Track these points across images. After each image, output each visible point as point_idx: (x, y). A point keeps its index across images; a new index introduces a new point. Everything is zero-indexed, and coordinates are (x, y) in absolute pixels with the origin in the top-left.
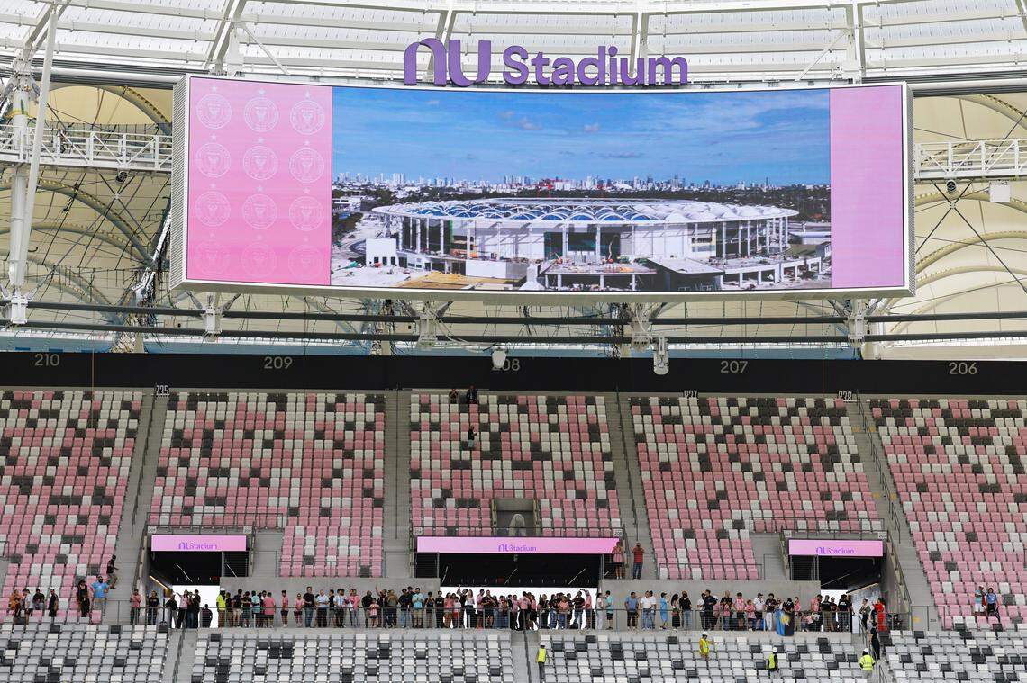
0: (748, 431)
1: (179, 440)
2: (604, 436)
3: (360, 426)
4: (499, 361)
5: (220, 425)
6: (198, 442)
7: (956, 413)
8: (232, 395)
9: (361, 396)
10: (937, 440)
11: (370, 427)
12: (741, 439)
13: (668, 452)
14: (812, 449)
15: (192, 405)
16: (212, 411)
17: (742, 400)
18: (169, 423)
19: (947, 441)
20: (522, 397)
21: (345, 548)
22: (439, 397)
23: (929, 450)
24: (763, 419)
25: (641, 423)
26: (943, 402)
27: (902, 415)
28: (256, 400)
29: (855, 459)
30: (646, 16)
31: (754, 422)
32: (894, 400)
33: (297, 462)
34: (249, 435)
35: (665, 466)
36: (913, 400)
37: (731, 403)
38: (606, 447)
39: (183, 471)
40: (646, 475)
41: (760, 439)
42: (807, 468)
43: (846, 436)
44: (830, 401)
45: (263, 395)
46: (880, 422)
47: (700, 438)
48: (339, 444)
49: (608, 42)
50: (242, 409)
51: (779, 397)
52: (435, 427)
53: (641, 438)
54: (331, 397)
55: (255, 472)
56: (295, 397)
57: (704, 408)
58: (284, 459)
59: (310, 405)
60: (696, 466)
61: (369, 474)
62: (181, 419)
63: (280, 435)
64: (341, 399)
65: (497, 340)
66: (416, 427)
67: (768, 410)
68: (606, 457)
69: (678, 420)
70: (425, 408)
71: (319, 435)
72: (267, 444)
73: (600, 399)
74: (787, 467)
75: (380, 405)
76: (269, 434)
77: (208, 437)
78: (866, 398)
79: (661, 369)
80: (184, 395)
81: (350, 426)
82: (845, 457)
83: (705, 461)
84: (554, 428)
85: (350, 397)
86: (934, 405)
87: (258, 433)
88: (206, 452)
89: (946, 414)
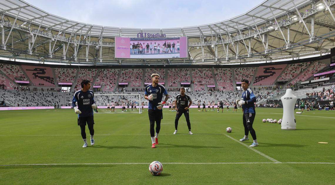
0: (179, 72)
1: (123, 74)
2: (165, 73)
3: (141, 72)
4: (149, 65)
5: (127, 72)
6: (125, 74)
7: (200, 70)
8: (129, 69)
9: (141, 69)
10: (197, 73)
11: (142, 72)
12: (178, 73)
13: (171, 74)
14: (185, 74)
15: (125, 70)
16: (126, 71)
17: (179, 69)
18: (122, 72)
19: (198, 73)
20: (157, 69)
21: (138, 84)
22: (149, 69)
23: (197, 74)
24: (181, 71)
25: (169, 71)
26: (199, 69)
27: (194, 70)
28: (131, 70)
29: (189, 75)
30: (161, 30)
31: (180, 71)
32: (194, 69)
33: (134, 76)
34: (130, 73)
35: (170, 76)
36: (196, 69)
37: (178, 69)
38: (165, 74)
39: (123, 77)
40: (168, 77)
41: (180, 73)
42: (184, 76)
43: (188, 72)
44: (187, 69)
45: (132, 69)
46: (192, 71)
47: (174, 73)
48: (138, 74)
49: (158, 33)
50: (129, 71)
51: (182, 69)
52: (148, 72)
53: (168, 73)
54: (138, 69)
55: (130, 77)
56: (135, 69)
57: (175, 70)
58: (133, 75)
59: (136, 70)
60: (173, 75)
61: (141, 77)
62: (123, 72)
63: (133, 73)
64: (139, 69)
65: (149, 63)
66: (146, 72)
67: (181, 70)
68: (165, 75)
69: (172, 71)
70: (147, 70)
71: (137, 73)
72: (131, 74)
73: (165, 69)
74: (182, 76)
75: (143, 70)
76: (132, 73)
77: (126, 73)
78: (191, 69)
79: (165, 66)
80: (124, 69)
81: (140, 72)
82: (188, 75)
83: (174, 75)
84: (160, 72)
85: (140, 69)
86: (198, 69)
87: (131, 73)
88: (125, 75)
89: (199, 70)
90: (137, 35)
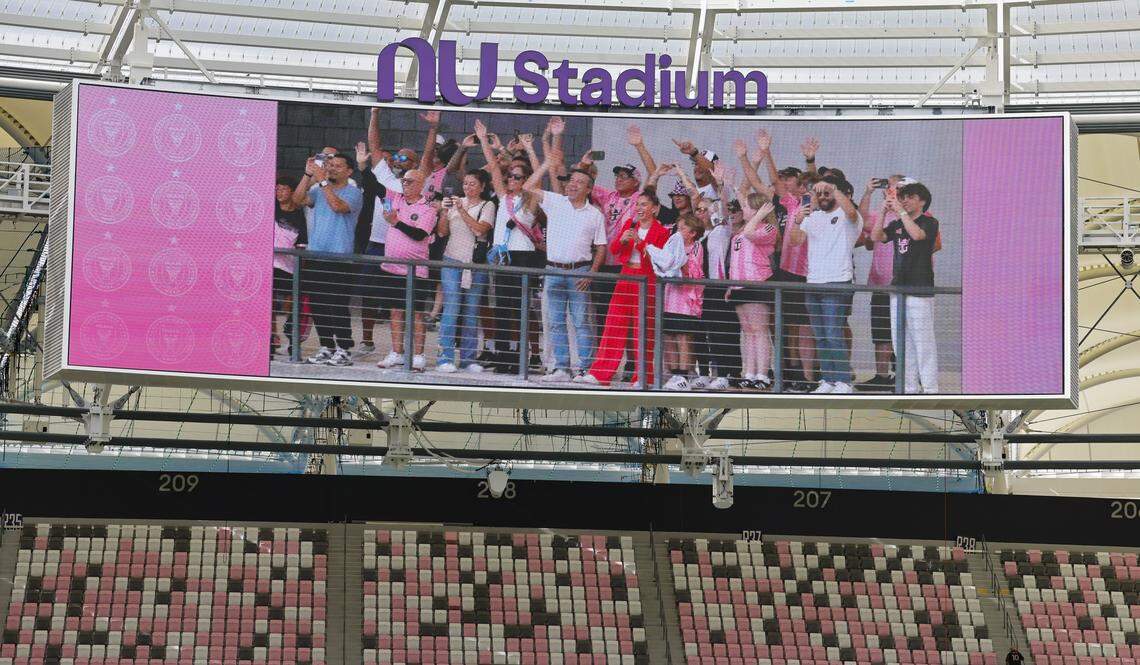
0: (832, 589)
1: (37, 591)
2: (633, 592)
3: (293, 573)
4: (498, 485)
5: (95, 570)
6: (63, 593)
7: (1121, 572)
8: (113, 528)
9: (294, 532)
10: (1095, 610)
11: (306, 574)
12: (822, 601)
13: (722, 617)
14: (921, 618)
15: (55, 542)
16: (83, 550)
17: (823, 547)
18: (22, 566)
19: (1109, 611)
20: (519, 535)
22: (405, 535)
23: (1085, 624)
24: (852, 574)
25: (685, 575)
26: (1104, 556)
27: (1046, 574)
28: (146, 535)
29: (981, 633)
31: (840, 577)
32: (1035, 552)
33: (204, 623)
34: (136, 585)
35: (718, 637)
36: (1062, 552)
37: (809, 549)
38: (636, 608)
39: (41, 636)
40: (691, 648)
41: (849, 602)
42: (915, 644)
43: (968, 599)
44: (945, 550)
45: (157, 528)
46: (1015, 582)
47: (766, 598)
48: (263, 599)
49: (659, 49)
50: (126, 547)
51: (875, 543)
52: (398, 576)
53: (684, 596)
54: (253, 532)
55: (144, 639)
56: (204, 533)
57: (771, 556)
58: (185, 620)
59: (224, 543)
60: (760, 637)
61: (305, 641)
62: (41, 562)
63: (179, 585)
64: (266, 535)
65: (495, 456)
66: (371, 575)
67: (860, 561)
68: (636, 622)
69: (734, 572)
70: (383, 549)
71: (235, 586)
72: (162, 598)
73: (626, 539)
74: (887, 642)
75: (321, 545)
76: (165, 584)
77: (78, 586)
78: (997, 548)
79: (722, 500)
80: (43, 527)
81: (279, 573)
82: (968, 630)
83: (772, 629)
84: (563, 580)
85: (279, 532)
86: (1090, 560)
87: (149, 582)
88: (74, 611)
89: (1108, 573)
90: (370, 64)
